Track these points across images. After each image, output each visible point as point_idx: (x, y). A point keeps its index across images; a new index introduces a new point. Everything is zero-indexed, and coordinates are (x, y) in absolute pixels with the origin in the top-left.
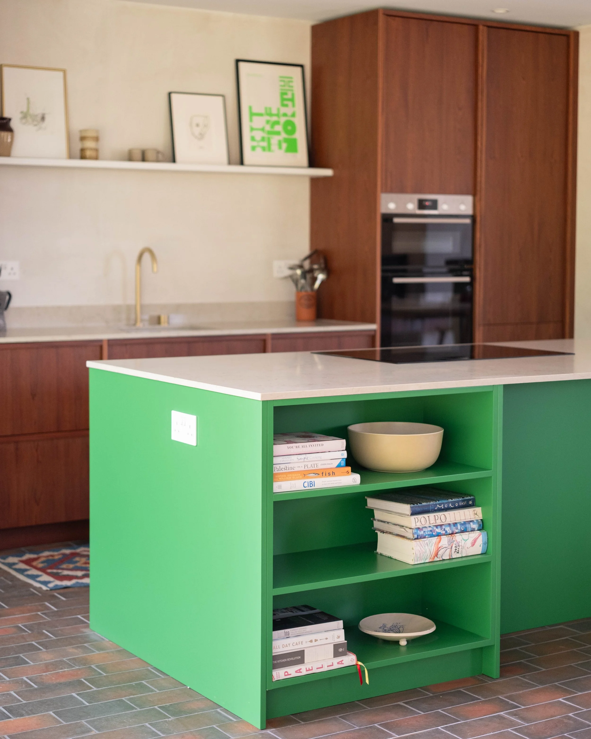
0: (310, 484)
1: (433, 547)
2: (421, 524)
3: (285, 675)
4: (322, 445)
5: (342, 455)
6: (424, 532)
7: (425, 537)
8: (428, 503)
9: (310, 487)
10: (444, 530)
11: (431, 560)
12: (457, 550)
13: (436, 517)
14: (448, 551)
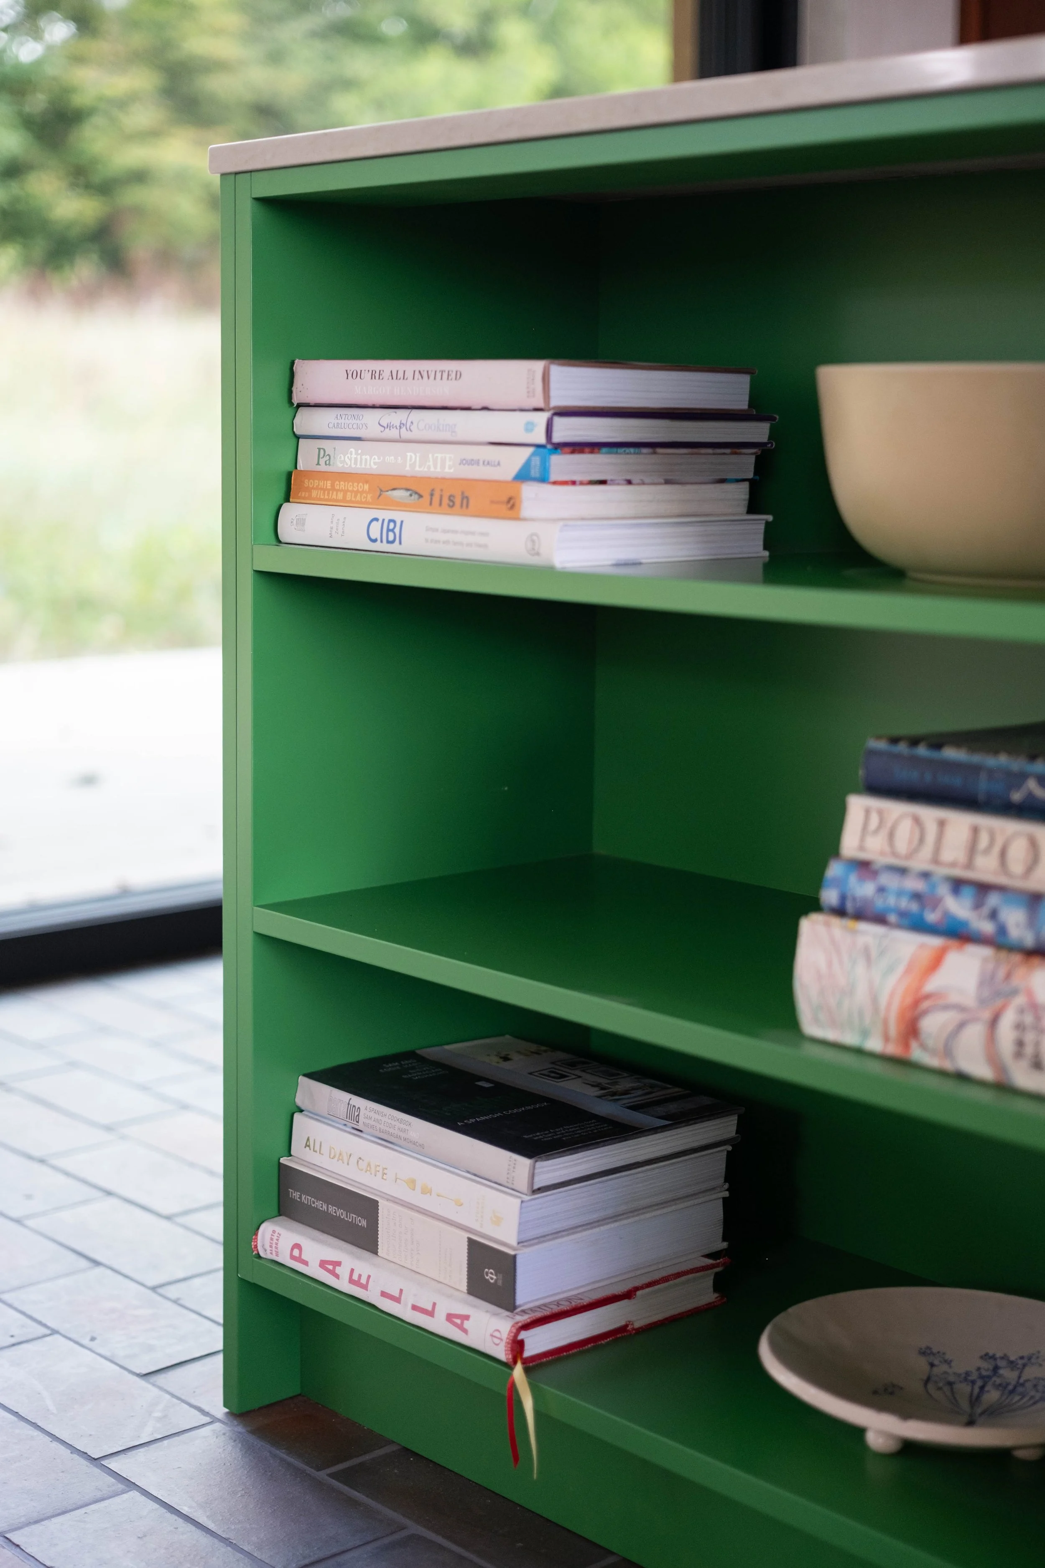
0: (388, 530)
1: (892, 981)
2: (887, 849)
3: (293, 1257)
4: (459, 375)
5: (529, 427)
6: (881, 890)
7: (880, 919)
8: (976, 758)
9: (388, 542)
10: (993, 915)
11: (892, 1049)
12: (1029, 1050)
13: (984, 841)
14: (974, 1035)
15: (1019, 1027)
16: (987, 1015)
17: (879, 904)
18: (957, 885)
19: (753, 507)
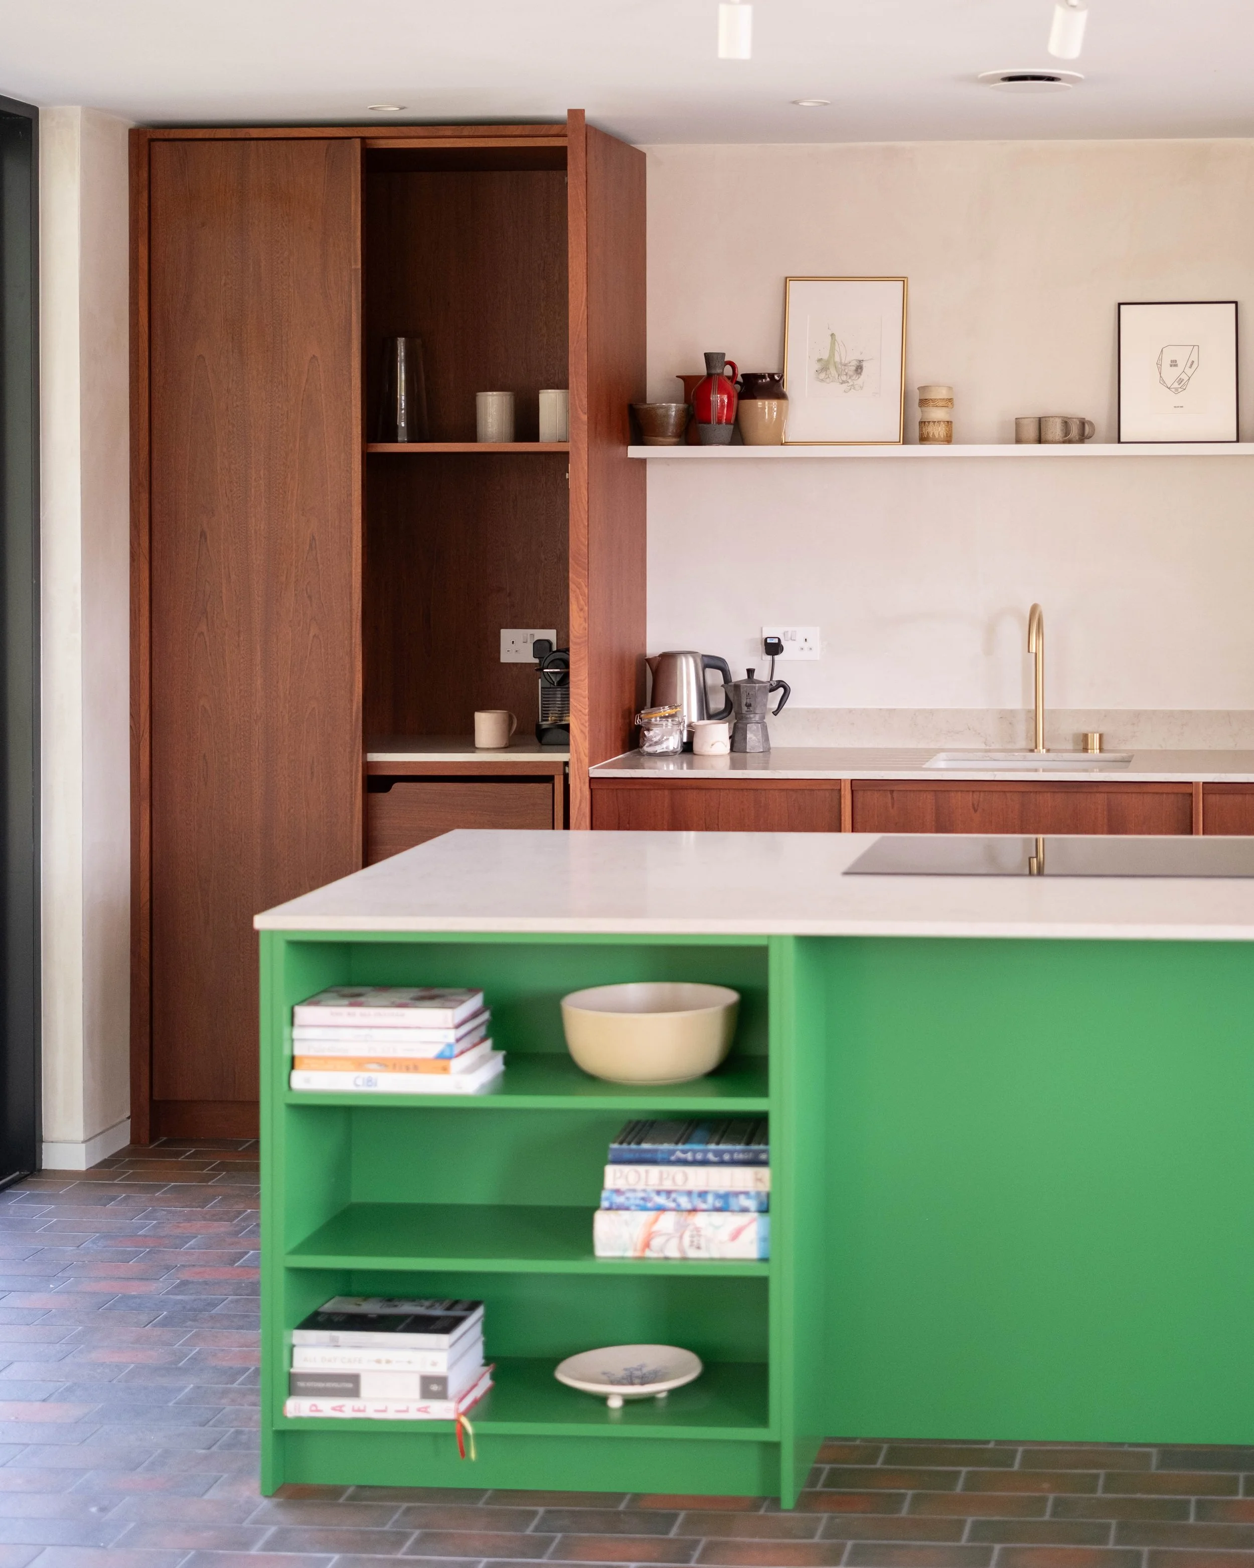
0: (369, 1081)
1: (637, 1230)
2: (625, 1184)
4: (403, 1015)
5: (446, 1036)
6: (628, 1199)
7: (627, 1209)
8: (655, 1147)
10: (674, 1200)
11: (638, 1254)
12: (695, 1243)
13: (665, 1176)
14: (674, 1243)
15: (692, 1236)
16: (678, 1235)
17: (627, 1203)
18: (658, 1193)
19: (496, 1047)
